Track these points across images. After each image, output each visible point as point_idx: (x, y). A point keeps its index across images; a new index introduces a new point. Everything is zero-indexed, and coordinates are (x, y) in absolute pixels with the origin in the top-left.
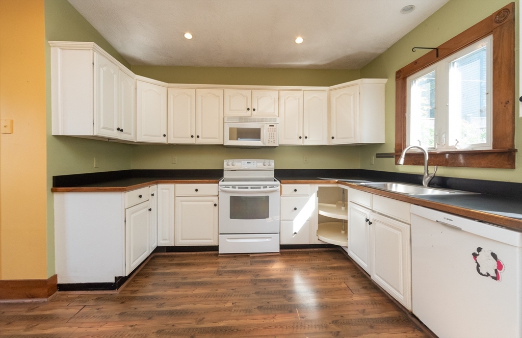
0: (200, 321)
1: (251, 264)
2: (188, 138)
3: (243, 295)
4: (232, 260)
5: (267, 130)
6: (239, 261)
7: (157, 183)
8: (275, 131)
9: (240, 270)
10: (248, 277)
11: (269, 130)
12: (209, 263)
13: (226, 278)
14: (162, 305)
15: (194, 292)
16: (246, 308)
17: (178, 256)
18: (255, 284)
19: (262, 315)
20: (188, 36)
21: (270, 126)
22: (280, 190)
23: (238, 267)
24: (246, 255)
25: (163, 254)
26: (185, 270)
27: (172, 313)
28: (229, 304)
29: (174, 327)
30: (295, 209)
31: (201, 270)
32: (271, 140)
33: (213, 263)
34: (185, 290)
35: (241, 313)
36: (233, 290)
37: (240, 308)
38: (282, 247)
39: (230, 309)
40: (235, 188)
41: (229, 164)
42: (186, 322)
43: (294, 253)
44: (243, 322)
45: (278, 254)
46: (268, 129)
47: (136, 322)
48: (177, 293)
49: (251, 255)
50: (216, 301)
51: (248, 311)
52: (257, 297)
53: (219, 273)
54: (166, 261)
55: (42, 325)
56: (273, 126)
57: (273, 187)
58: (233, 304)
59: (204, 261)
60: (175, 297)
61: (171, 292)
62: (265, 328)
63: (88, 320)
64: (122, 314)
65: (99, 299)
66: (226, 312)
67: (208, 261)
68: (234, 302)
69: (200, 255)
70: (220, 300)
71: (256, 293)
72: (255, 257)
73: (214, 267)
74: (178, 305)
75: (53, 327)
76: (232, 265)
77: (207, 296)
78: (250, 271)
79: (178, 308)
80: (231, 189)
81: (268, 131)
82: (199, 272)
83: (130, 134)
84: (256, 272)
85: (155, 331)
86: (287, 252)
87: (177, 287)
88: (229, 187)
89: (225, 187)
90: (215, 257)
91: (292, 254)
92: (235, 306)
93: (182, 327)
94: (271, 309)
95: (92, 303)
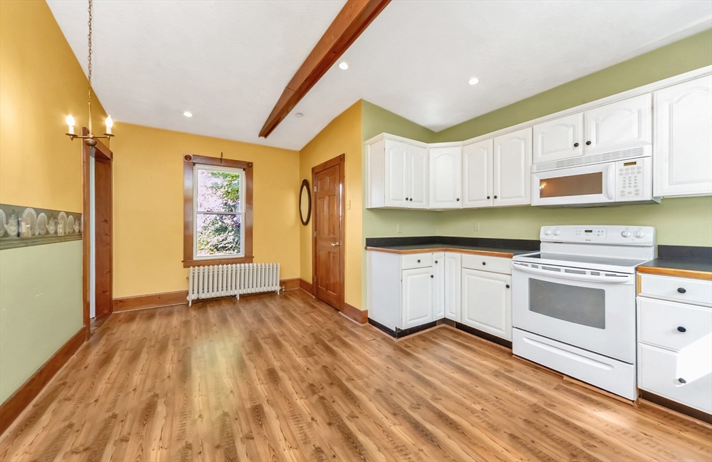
0: (436, 399)
1: (555, 389)
2: (484, 200)
3: (503, 410)
4: (529, 370)
5: (618, 172)
6: (540, 376)
7: (445, 250)
8: (639, 173)
9: (528, 385)
10: (533, 399)
11: (624, 172)
12: (492, 358)
13: (500, 383)
14: (417, 367)
15: (452, 374)
16: (495, 424)
17: (465, 336)
18: (536, 412)
19: (508, 444)
20: (474, 81)
21: (626, 164)
22: (633, 283)
23: (529, 380)
24: (560, 375)
25: (451, 328)
26: (461, 351)
27: (419, 378)
28: (478, 407)
29: (412, 388)
30: (682, 330)
31: (478, 359)
32: (627, 190)
33: (498, 360)
34: (446, 367)
35: (483, 424)
36: (497, 398)
37: (487, 419)
38: (643, 394)
39: (473, 412)
40: (537, 267)
41: (548, 233)
42: (424, 391)
43: (682, 421)
44: (477, 432)
45: (631, 403)
46: (621, 170)
47: (392, 367)
48: (436, 366)
49: (565, 378)
50: (466, 394)
51: (494, 428)
52: (522, 425)
53: (496, 374)
54: (450, 336)
55: (351, 338)
56: (635, 163)
57: (615, 276)
58: (482, 409)
59: (488, 353)
60: (432, 368)
61: (432, 362)
62: (498, 458)
63: (370, 348)
64: (389, 356)
65: (384, 339)
66: (466, 411)
67: (494, 355)
68: (485, 408)
69: (489, 345)
70: (471, 397)
71: (526, 421)
72: (573, 383)
73: (497, 365)
74: (430, 375)
75: (354, 342)
76: (523, 374)
77: (463, 385)
78: (543, 395)
79: (427, 377)
80: (529, 268)
81: (621, 174)
82: (473, 361)
83: (422, 202)
84: (552, 401)
85: (399, 381)
86: (664, 412)
87: (441, 362)
88: (527, 265)
89: (521, 264)
90: (507, 355)
91: (672, 419)
92: (483, 414)
93: (417, 392)
94: (530, 450)
95: (379, 339)
